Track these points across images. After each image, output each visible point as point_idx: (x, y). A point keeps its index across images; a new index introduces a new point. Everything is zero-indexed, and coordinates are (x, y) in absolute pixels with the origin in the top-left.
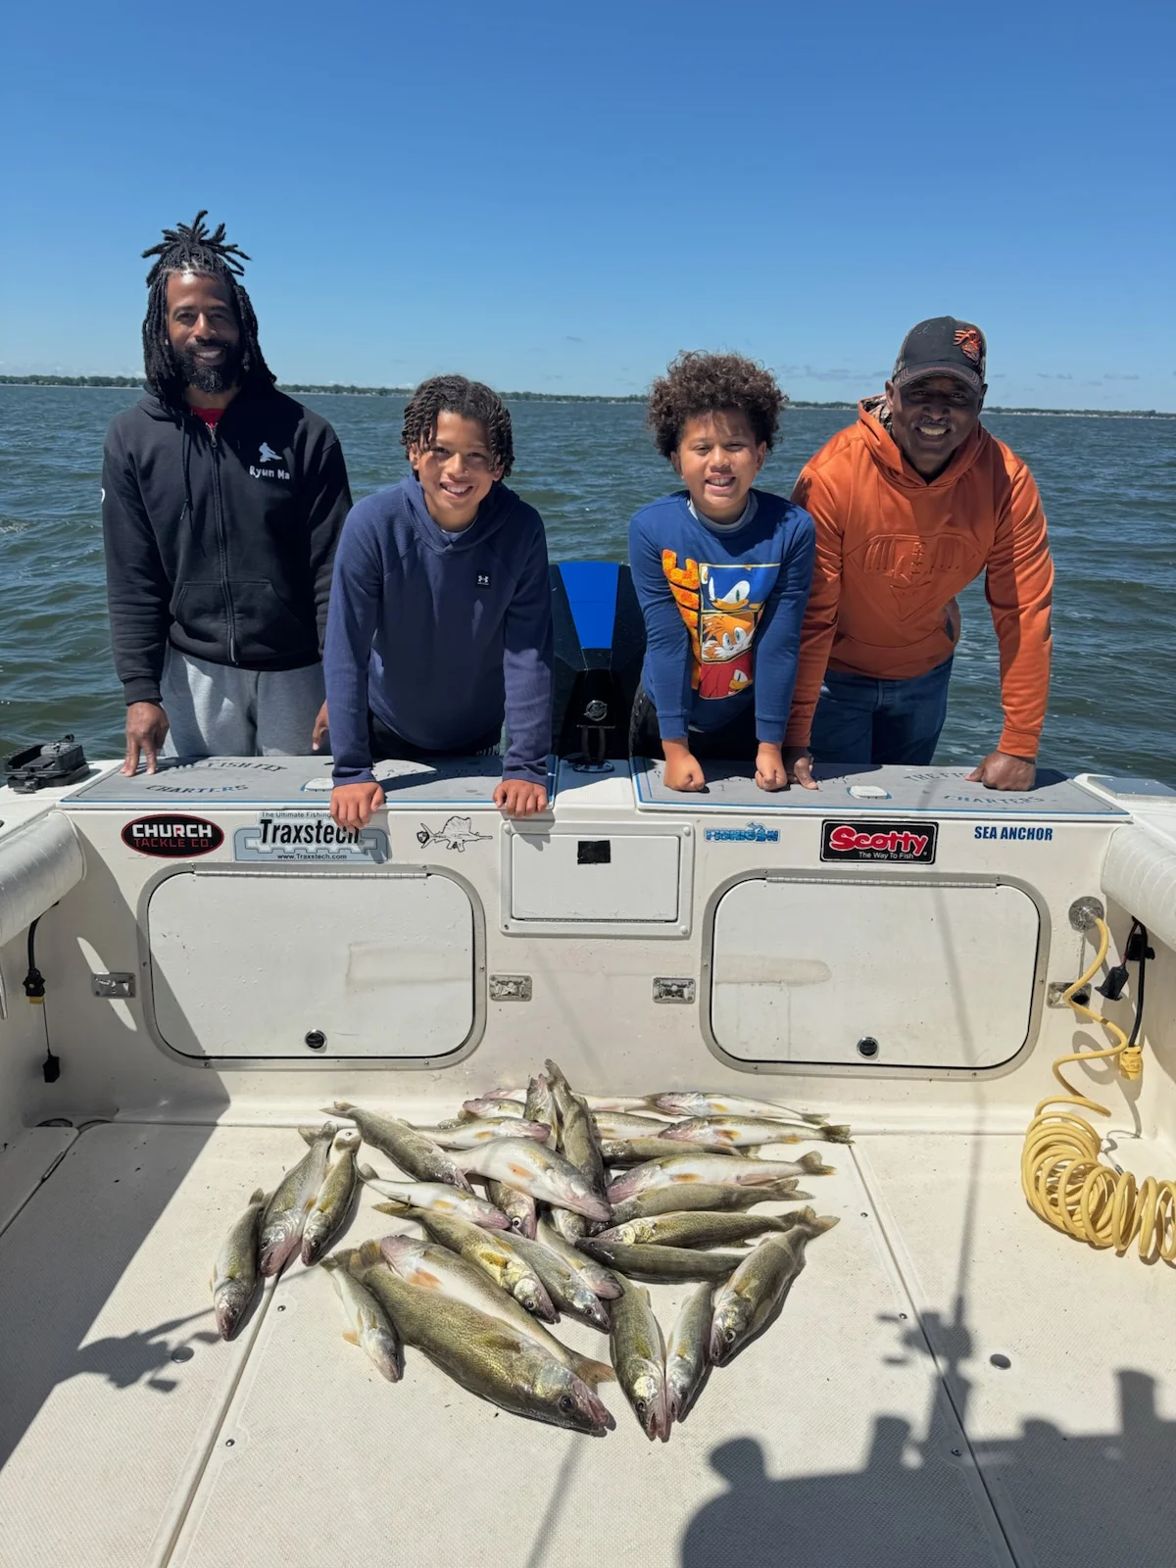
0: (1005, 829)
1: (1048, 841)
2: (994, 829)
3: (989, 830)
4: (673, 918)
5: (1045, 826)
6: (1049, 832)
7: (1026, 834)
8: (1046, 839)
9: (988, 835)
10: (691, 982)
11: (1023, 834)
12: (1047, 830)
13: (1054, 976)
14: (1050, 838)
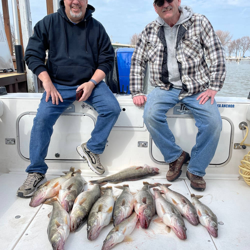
0: (223, 105)
1: (233, 108)
2: (220, 105)
3: (219, 105)
4: (142, 126)
5: (232, 104)
6: (233, 106)
7: (228, 106)
8: (233, 107)
9: (219, 106)
10: (147, 142)
11: (227, 106)
12: (233, 105)
13: (235, 141)
14: (234, 107)
